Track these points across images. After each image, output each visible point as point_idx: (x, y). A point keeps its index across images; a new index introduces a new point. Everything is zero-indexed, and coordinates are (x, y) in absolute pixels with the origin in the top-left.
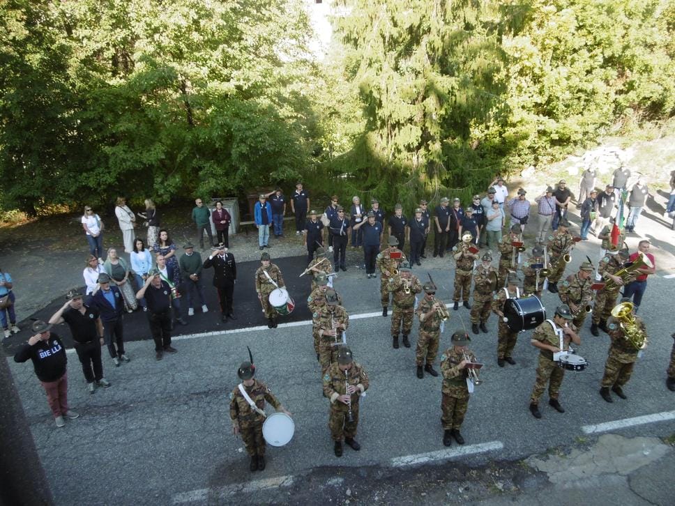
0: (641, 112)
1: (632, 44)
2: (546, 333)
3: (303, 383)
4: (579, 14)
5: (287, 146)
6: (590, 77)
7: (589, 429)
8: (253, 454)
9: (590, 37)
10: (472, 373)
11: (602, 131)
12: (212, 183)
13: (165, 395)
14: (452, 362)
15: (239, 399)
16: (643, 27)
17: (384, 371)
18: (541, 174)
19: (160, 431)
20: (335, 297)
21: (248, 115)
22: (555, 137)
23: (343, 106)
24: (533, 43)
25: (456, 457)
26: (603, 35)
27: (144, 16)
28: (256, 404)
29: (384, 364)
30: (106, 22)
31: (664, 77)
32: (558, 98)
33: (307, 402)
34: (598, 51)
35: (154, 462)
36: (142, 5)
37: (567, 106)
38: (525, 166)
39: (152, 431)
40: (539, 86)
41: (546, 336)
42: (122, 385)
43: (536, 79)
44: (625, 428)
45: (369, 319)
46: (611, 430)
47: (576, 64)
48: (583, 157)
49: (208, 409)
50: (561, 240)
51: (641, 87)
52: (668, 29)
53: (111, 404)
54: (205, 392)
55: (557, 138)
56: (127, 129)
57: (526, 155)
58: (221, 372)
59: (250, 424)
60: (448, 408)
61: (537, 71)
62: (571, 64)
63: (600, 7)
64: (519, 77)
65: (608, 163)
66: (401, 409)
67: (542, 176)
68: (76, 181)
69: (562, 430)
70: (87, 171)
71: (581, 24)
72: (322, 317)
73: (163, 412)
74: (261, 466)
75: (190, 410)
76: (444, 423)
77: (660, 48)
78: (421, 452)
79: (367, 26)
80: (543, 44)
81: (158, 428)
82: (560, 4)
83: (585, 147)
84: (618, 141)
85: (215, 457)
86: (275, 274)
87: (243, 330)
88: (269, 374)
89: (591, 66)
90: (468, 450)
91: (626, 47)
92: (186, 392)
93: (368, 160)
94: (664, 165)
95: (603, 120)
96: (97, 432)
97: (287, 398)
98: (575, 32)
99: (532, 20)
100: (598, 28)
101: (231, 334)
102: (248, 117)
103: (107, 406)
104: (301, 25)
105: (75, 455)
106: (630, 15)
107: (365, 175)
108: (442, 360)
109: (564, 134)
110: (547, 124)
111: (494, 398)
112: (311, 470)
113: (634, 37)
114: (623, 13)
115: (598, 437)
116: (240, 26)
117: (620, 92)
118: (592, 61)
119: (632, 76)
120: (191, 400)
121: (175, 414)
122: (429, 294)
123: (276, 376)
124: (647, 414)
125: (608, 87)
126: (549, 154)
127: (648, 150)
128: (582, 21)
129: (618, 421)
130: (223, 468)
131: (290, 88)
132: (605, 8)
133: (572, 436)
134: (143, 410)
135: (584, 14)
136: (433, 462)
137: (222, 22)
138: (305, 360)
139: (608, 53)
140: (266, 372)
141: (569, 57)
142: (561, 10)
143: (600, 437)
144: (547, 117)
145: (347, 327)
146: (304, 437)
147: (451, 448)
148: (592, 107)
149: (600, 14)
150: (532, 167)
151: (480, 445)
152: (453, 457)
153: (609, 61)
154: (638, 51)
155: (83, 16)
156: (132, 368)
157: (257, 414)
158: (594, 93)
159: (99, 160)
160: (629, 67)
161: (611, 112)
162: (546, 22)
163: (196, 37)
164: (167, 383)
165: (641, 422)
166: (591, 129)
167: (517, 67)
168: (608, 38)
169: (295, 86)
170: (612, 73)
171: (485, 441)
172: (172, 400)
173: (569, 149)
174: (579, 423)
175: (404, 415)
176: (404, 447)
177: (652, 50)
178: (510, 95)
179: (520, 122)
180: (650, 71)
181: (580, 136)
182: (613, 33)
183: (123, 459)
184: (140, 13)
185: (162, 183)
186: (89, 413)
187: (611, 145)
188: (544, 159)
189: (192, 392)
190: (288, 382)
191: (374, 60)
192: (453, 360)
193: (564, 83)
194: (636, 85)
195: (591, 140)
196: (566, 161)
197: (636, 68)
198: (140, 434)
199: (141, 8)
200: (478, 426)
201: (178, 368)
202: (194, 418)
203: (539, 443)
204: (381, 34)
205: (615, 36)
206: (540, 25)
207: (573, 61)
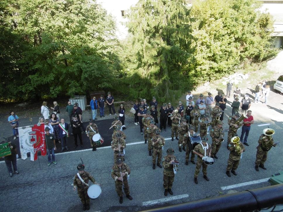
0: (251, 60)
1: (246, 33)
2: (199, 149)
3: (108, 172)
4: (224, 21)
5: (106, 74)
6: (230, 46)
7: (224, 188)
8: (84, 203)
9: (229, 30)
10: (175, 166)
11: (236, 67)
12: (74, 90)
13: (49, 178)
14: (167, 161)
15: (77, 179)
16: (250, 26)
17: (142, 166)
18: (212, 85)
19: (46, 194)
20: (120, 135)
21: (89, 62)
22: (217, 70)
23: (132, 57)
24: (206, 33)
25: (169, 201)
26: (234, 29)
27: (45, 22)
28: (84, 181)
29: (142, 163)
30: (29, 24)
31: (259, 46)
32: (217, 54)
33: (109, 179)
34: (232, 35)
35: (42, 207)
36: (44, 18)
37: (221, 57)
38: (206, 81)
39: (42, 194)
40: (209, 49)
41: (199, 150)
42: (31, 175)
43: (208, 47)
44: (238, 187)
45: (138, 144)
46: (232, 188)
47: (224, 41)
48: (229, 77)
49: (67, 184)
50: (216, 111)
51: (250, 50)
52: (260, 27)
53: (26, 182)
54: (67, 177)
55: (218, 70)
56: (39, 68)
57: (206, 77)
58: (74, 168)
59: (82, 190)
60: (166, 180)
61: (208, 43)
62: (222, 41)
63: (232, 18)
64: (201, 46)
65: (238, 80)
66: (148, 182)
67: (212, 86)
68: (17, 89)
69: (213, 189)
70: (21, 85)
71: (225, 25)
72: (115, 143)
73: (48, 186)
74: (88, 208)
75: (60, 185)
76: (165, 186)
77: (257, 34)
78: (155, 200)
79: (137, 26)
80: (210, 33)
81: (45, 192)
82: (217, 17)
83: (229, 74)
84: (242, 71)
85: (68, 204)
86: (95, 128)
87: (85, 150)
88: (94, 168)
89: (230, 41)
90: (174, 198)
91: (243, 34)
92: (58, 177)
93: (139, 79)
94: (260, 81)
95: (236, 63)
96: (19, 194)
97: (101, 178)
98: (223, 28)
99: (206, 23)
100: (232, 26)
101: (80, 152)
102: (89, 63)
103: (24, 184)
104: (111, 25)
105: (8, 205)
106: (245, 21)
107: (139, 86)
108: (163, 160)
109: (220, 69)
110: (213, 64)
111: (186, 176)
112: (108, 208)
113: (246, 30)
114: (242, 21)
115: (227, 191)
116: (86, 26)
117: (242, 52)
118: (230, 40)
119: (246, 45)
120: (60, 180)
121: (53, 186)
122: (157, 134)
123: (97, 169)
124: (248, 181)
125: (237, 50)
126: (215, 77)
127: (254, 75)
128: (225, 24)
129: (236, 185)
130: (71, 209)
131: (107, 50)
132: (234, 19)
133: (216, 191)
134: (39, 185)
135: (226, 21)
136: (159, 203)
137: (78, 24)
138: (110, 162)
139: (236, 36)
140: (93, 168)
141: (221, 38)
142: (217, 20)
143: (228, 191)
144: (213, 62)
145: (125, 147)
146: (107, 195)
147: (167, 197)
148: (231, 58)
149: (233, 21)
150: (208, 82)
151: (179, 196)
152: (168, 201)
153: (237, 40)
154: (248, 35)
155: (20, 22)
156: (36, 167)
157: (85, 185)
158: (231, 52)
159: (27, 80)
160: (245, 42)
161: (239, 60)
162: (211, 24)
163: (67, 30)
164: (50, 173)
165: (245, 185)
166: (231, 66)
167: (200, 42)
168: (236, 31)
169: (109, 50)
170: (239, 44)
171: (181, 194)
172: (52, 180)
173: (222, 74)
174: (220, 186)
175: (149, 184)
176: (148, 198)
177: (254, 35)
178: (198, 53)
179: (202, 64)
180: (254, 43)
181: (227, 69)
182: (238, 28)
183: (29, 206)
184: (43, 21)
185: (53, 89)
186: (16, 187)
187: (240, 73)
188: (213, 79)
189: (61, 177)
190: (102, 171)
191: (140, 39)
192: (167, 160)
193: (219, 48)
194: (248, 49)
195: (232, 71)
196: (222, 79)
197: (248, 42)
198: (37, 195)
199: (44, 19)
200: (179, 188)
201: (56, 167)
202: (61, 188)
203: (203, 194)
204: (143, 29)
205: (239, 29)
206: (209, 25)
207: (223, 39)
